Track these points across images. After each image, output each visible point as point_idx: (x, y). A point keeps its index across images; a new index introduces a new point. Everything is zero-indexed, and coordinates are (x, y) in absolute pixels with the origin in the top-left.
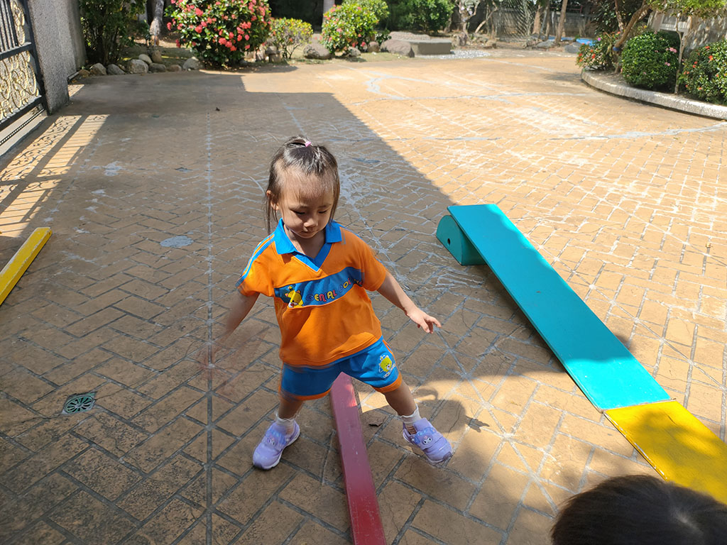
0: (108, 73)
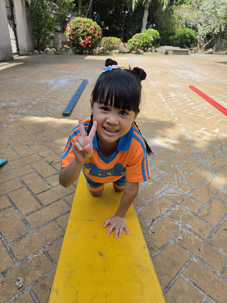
0: (39, 54)
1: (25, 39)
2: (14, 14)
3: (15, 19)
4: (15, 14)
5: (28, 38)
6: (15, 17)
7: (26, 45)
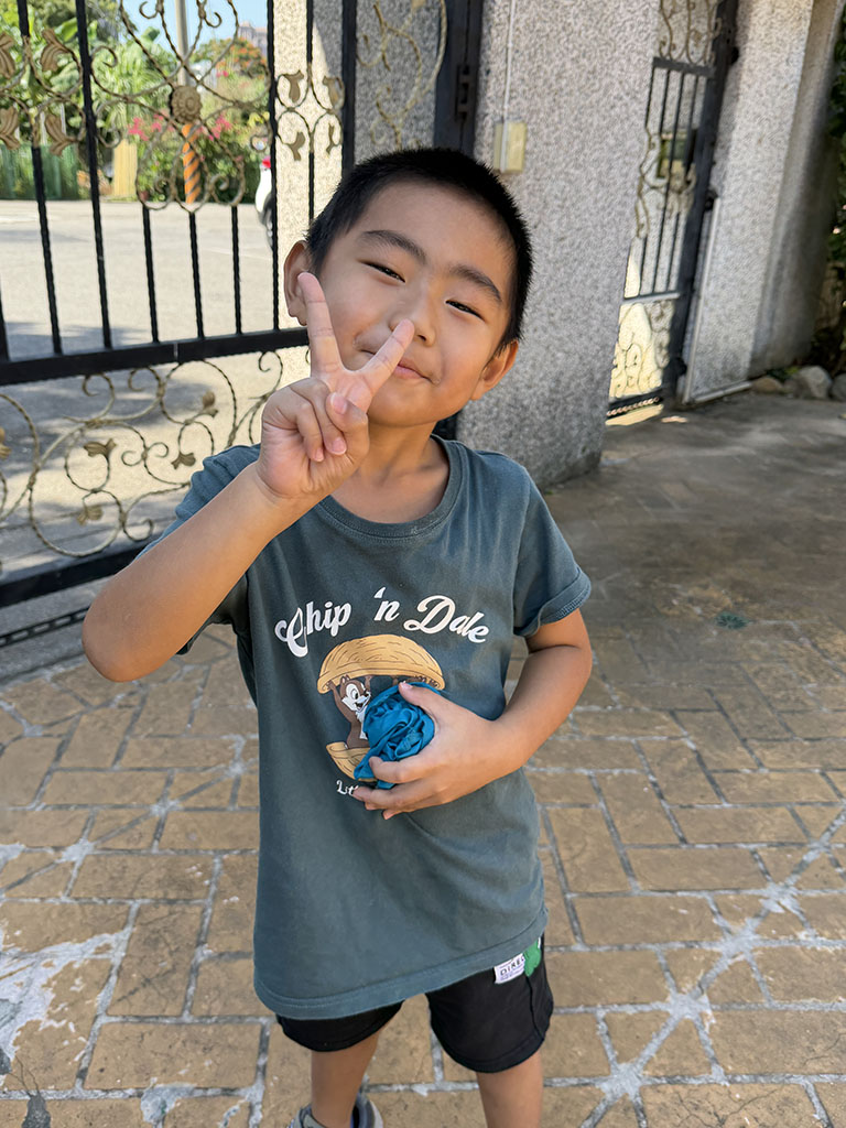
0: (831, 396)
1: (756, 294)
2: (724, 113)
3: (718, 153)
4: (731, 115)
5: (778, 280)
6: (722, 138)
7: (752, 332)
